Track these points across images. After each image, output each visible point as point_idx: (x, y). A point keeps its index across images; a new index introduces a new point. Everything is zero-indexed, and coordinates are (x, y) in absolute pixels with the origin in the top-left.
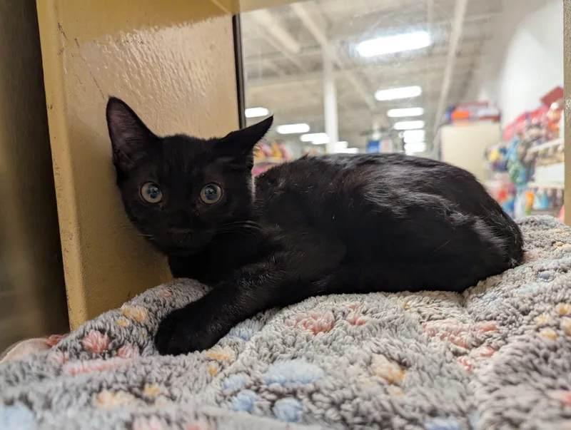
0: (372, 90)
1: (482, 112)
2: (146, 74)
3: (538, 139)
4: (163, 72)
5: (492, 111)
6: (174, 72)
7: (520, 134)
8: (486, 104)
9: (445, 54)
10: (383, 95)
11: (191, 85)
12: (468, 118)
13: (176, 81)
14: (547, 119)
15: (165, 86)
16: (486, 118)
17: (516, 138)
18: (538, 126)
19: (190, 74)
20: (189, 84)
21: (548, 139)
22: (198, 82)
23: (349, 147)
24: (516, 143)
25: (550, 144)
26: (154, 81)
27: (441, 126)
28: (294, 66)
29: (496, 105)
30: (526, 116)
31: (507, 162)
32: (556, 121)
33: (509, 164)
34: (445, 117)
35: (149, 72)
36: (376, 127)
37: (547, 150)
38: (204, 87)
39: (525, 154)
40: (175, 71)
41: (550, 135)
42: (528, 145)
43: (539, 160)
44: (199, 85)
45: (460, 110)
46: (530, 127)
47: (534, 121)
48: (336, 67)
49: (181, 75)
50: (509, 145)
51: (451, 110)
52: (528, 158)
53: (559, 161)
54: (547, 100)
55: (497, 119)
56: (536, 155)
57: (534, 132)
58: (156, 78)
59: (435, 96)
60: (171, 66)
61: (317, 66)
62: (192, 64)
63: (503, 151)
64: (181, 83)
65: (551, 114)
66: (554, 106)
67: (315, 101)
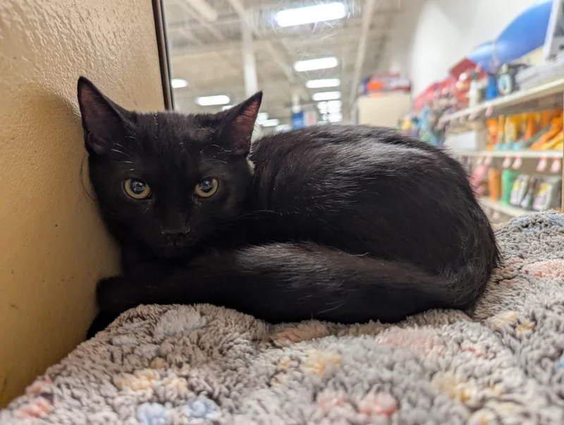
0: (290, 61)
1: (394, 83)
2: (12, 21)
3: (448, 108)
4: (45, 21)
5: (403, 82)
6: (63, 22)
7: (431, 104)
8: (397, 76)
9: (359, 25)
10: (301, 66)
11: (93, 44)
12: (382, 89)
13: (66, 35)
14: (456, 89)
15: (49, 42)
16: (398, 89)
17: (427, 108)
18: (447, 96)
19: (90, 28)
20: (89, 42)
21: (458, 109)
22: (101, 39)
23: (269, 119)
24: (426, 113)
25: (461, 114)
26: (28, 33)
27: (357, 96)
28: (212, 35)
29: (407, 76)
30: (435, 87)
31: (419, 130)
32: (466, 90)
33: (420, 133)
34: (362, 89)
35: (17, 18)
36: (296, 99)
37: (458, 119)
38: (112, 47)
39: (436, 122)
40: (66, 21)
41: (459, 105)
42: (438, 115)
43: (449, 129)
44: (105, 44)
45: (374, 81)
46: (441, 97)
47: (445, 91)
48: (255, 37)
49: (74, 27)
50: (420, 115)
51: (366, 81)
52: (440, 126)
53: (470, 130)
54: (456, 71)
55: (408, 89)
56: (447, 124)
57: (444, 102)
58: (33, 29)
59: (351, 68)
60: (56, 12)
61: (235, 36)
62: (93, 13)
63: (416, 120)
64: (76, 39)
65: (459, 85)
66: (463, 76)
67: (234, 72)
